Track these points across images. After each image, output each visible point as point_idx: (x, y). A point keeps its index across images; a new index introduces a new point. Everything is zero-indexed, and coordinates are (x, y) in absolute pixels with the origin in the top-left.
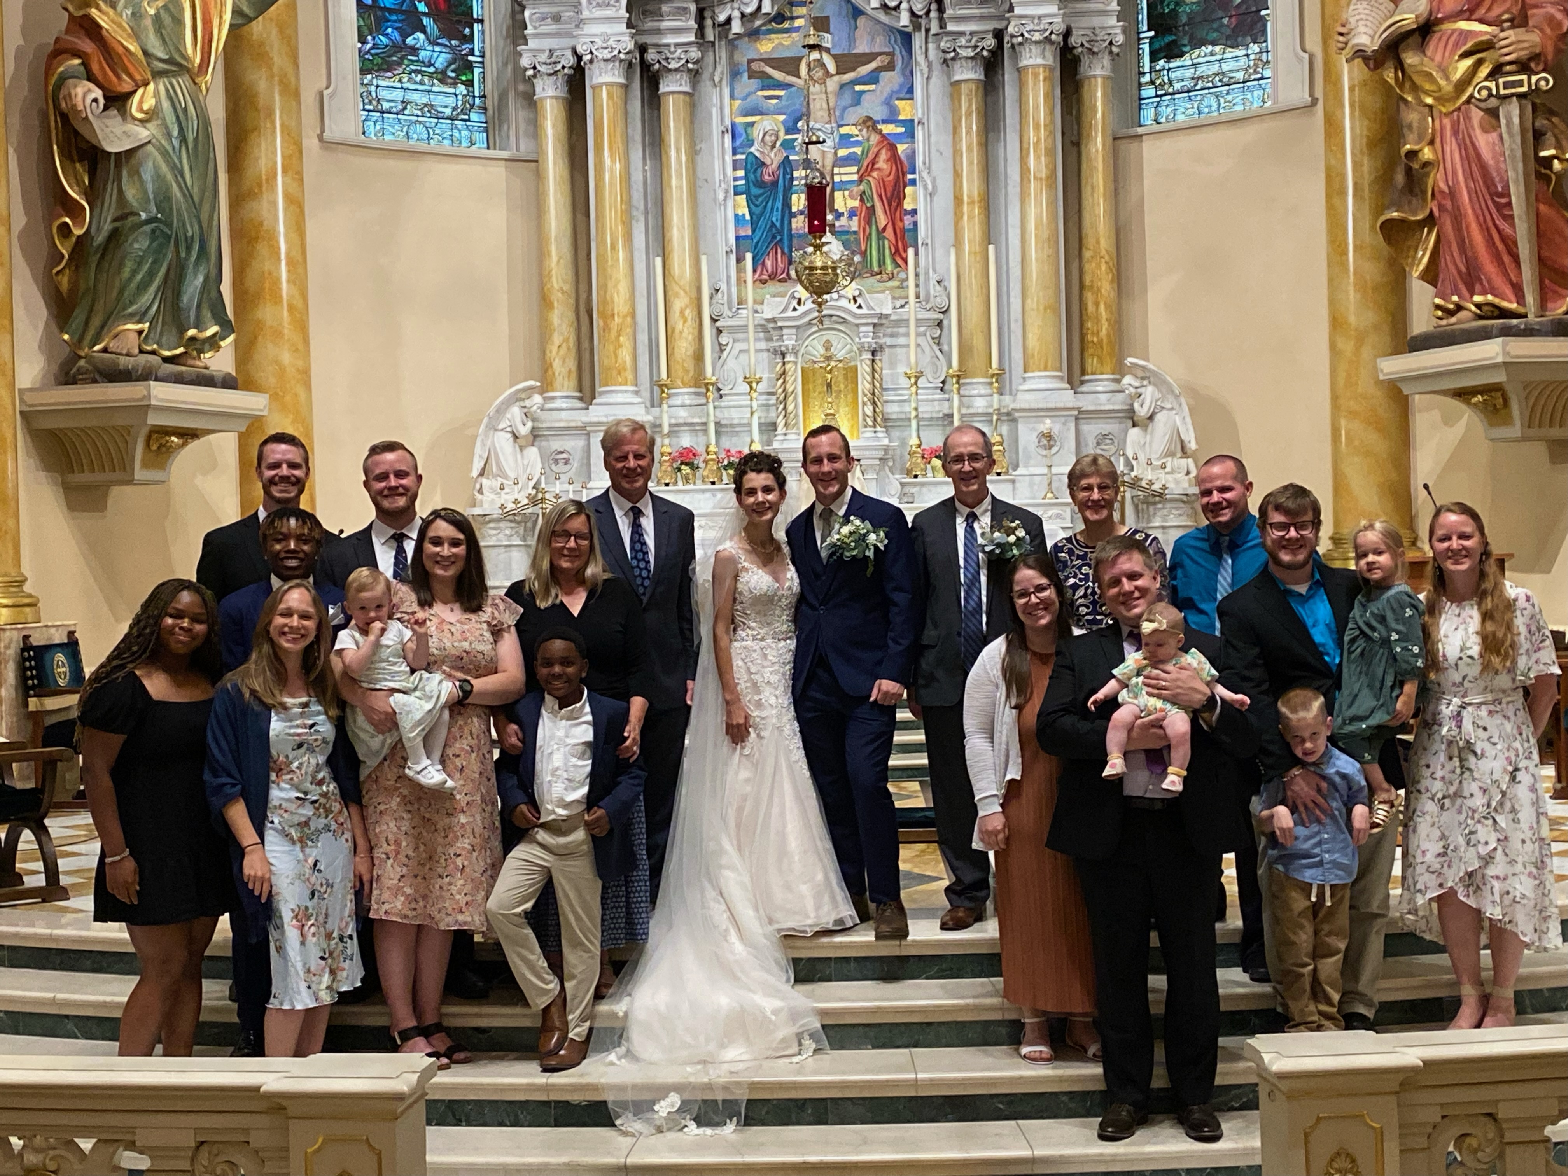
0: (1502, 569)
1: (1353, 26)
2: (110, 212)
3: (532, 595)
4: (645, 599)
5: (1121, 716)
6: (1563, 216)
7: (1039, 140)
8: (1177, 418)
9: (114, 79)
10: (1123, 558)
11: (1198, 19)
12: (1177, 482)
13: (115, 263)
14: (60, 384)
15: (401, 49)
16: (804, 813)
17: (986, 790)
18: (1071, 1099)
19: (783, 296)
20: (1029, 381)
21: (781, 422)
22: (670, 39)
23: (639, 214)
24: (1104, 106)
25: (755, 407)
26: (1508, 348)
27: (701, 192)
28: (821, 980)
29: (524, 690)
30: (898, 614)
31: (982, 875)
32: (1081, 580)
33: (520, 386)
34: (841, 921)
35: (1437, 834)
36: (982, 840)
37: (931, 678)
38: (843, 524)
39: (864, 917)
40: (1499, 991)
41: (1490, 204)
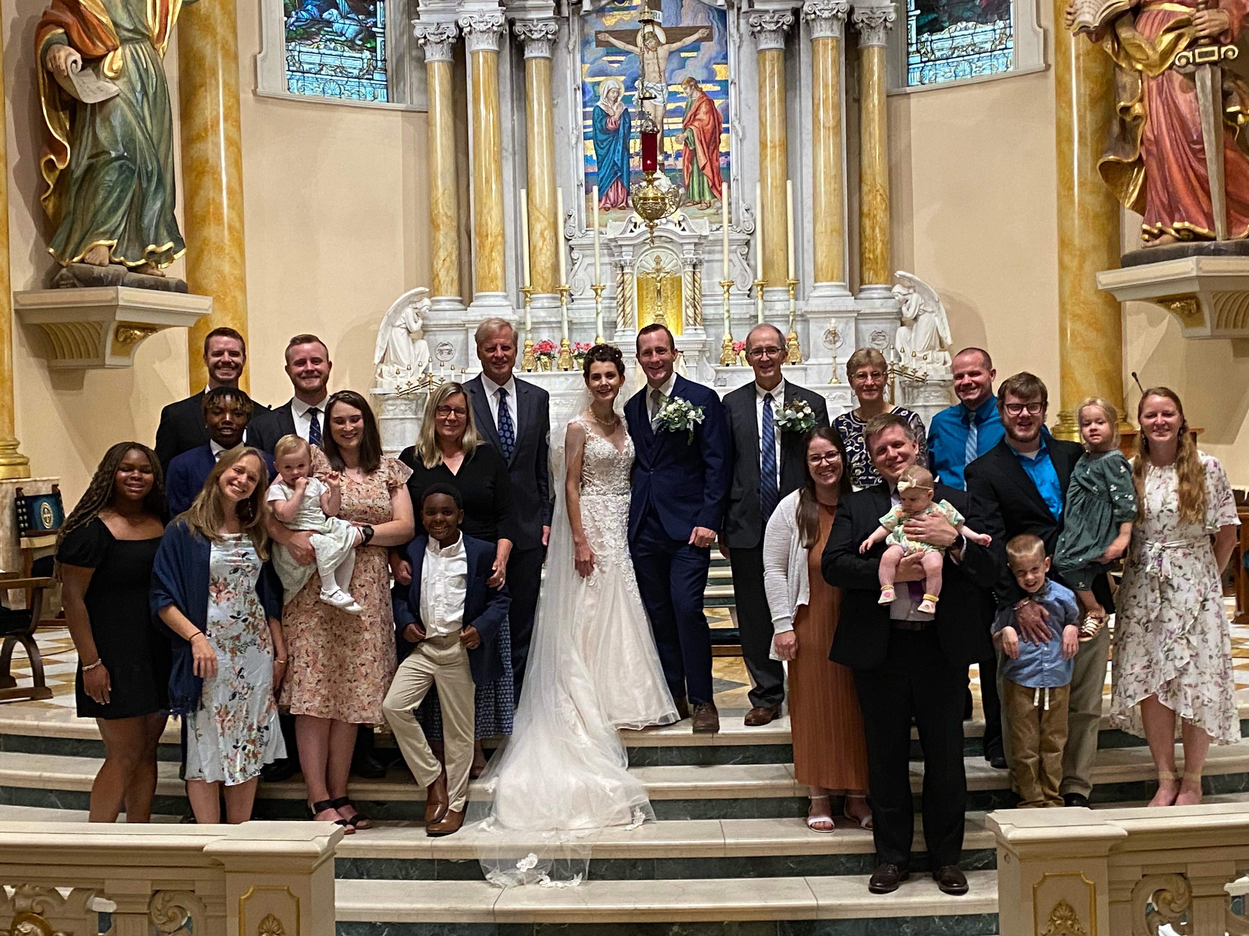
0: (1195, 440)
1: (1079, 6)
2: (86, 151)
3: (420, 458)
4: (510, 462)
5: (889, 554)
6: (1245, 159)
7: (827, 98)
8: (936, 319)
9: (90, 45)
10: (888, 430)
11: (955, 1)
12: (936, 370)
13: (91, 190)
14: (47, 288)
15: (319, 22)
16: (638, 635)
17: (782, 613)
18: (849, 860)
19: (623, 221)
20: (818, 290)
21: (620, 321)
22: (533, 15)
23: (508, 155)
24: (880, 70)
25: (600, 309)
26: (1201, 265)
27: (557, 138)
28: (651, 764)
29: (413, 534)
30: (713, 474)
31: (778, 682)
32: (856, 448)
33: (413, 291)
34: (665, 718)
35: (1142, 651)
36: (778, 652)
37: (737, 526)
38: (669, 403)
39: (684, 715)
40: (1189, 776)
41: (1187, 149)
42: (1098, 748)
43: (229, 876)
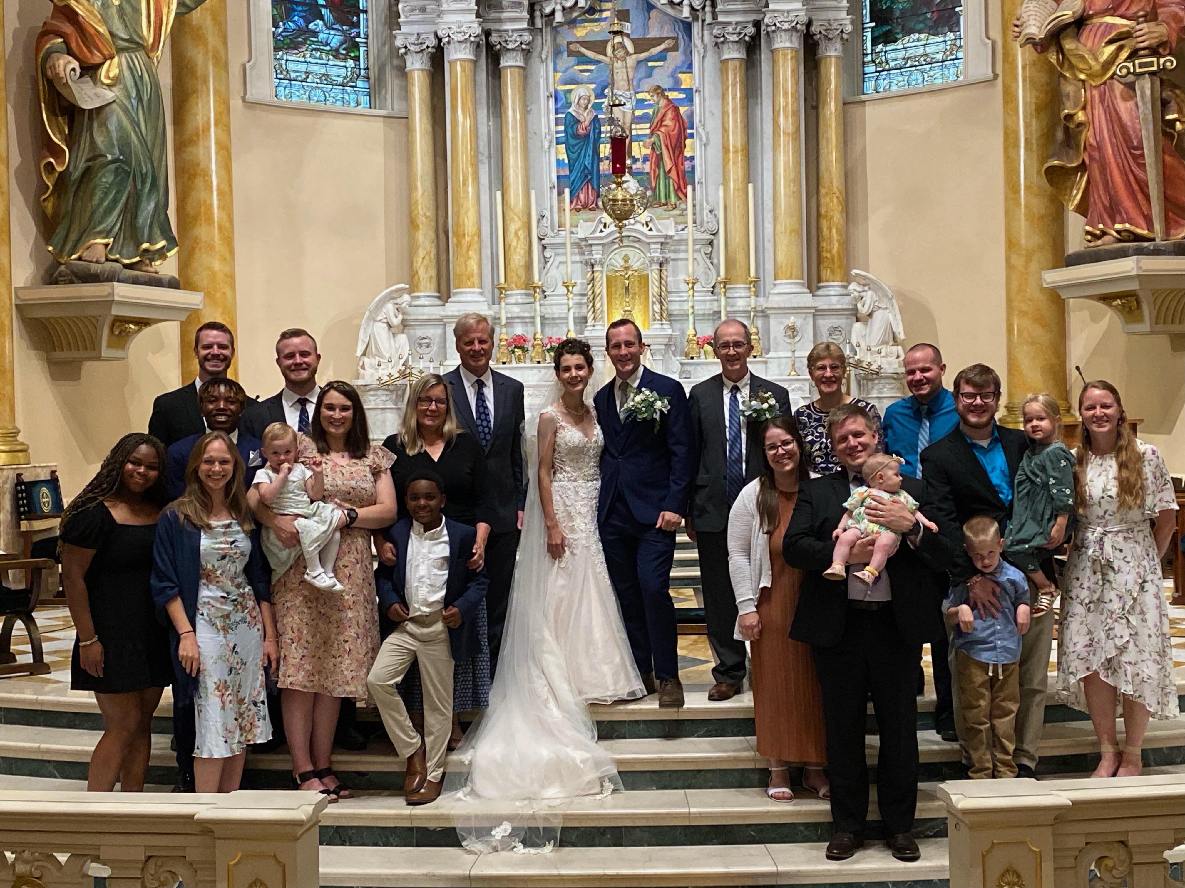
0: (1135, 431)
2: (84, 154)
3: (403, 445)
4: (487, 450)
6: (1183, 164)
7: (787, 105)
8: (890, 315)
9: (88, 54)
10: (850, 421)
11: (908, 13)
12: (890, 364)
13: (88, 193)
14: (46, 284)
15: (305, 32)
17: (744, 595)
18: (806, 828)
19: (593, 221)
20: (778, 287)
21: (590, 316)
22: (508, 26)
23: (484, 158)
24: (836, 78)
25: (571, 305)
26: (1140, 265)
27: (531, 142)
28: (618, 737)
29: (396, 517)
30: (678, 462)
31: (741, 659)
32: (817, 437)
33: (393, 288)
34: (633, 693)
35: (1084, 630)
36: (741, 632)
37: (703, 511)
38: (637, 394)
39: (651, 690)
40: (1130, 749)
41: (1128, 155)
42: (1045, 721)
43: (218, 843)
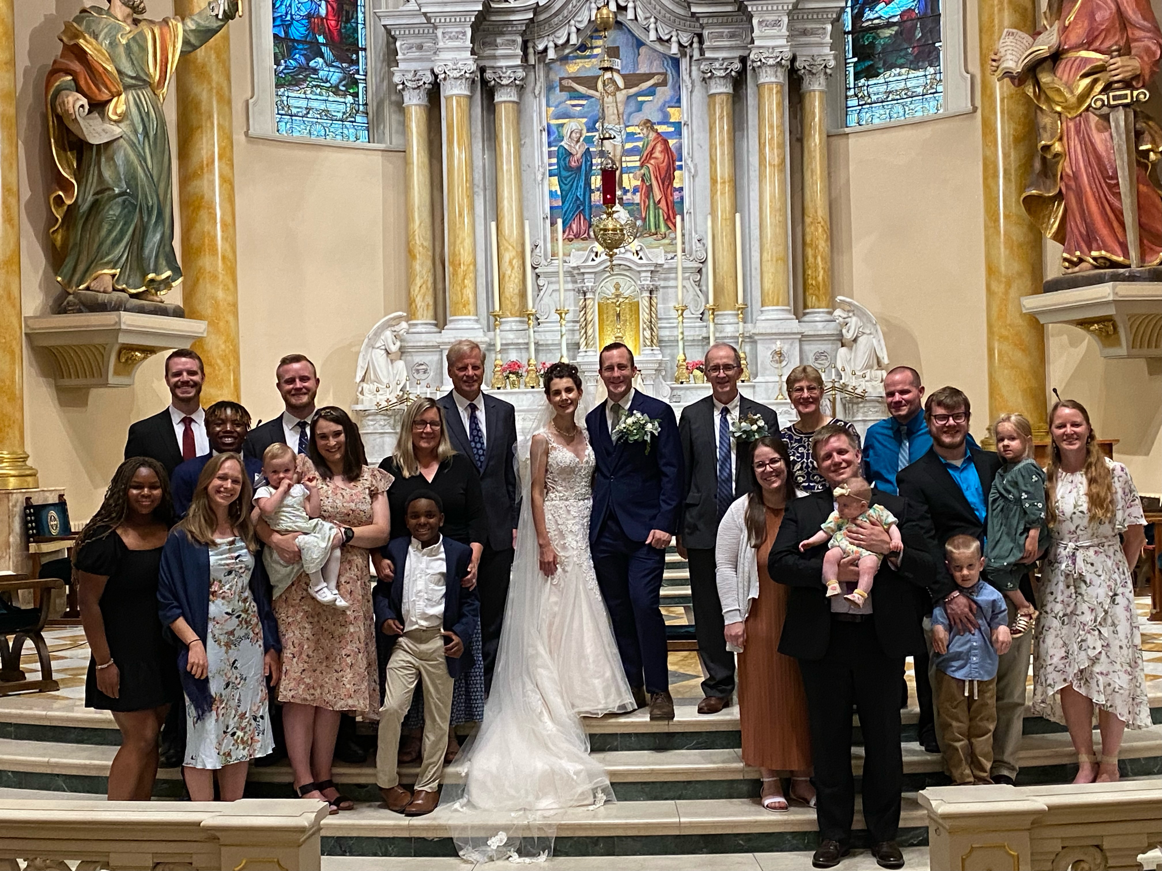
1: (1003, 54)
2: (92, 188)
4: (482, 471)
5: (831, 554)
6: (1157, 193)
7: (772, 138)
8: (874, 340)
9: (96, 91)
10: (833, 439)
11: (890, 49)
12: (874, 387)
13: (96, 224)
14: (54, 313)
15: (306, 70)
16: (597, 628)
17: (732, 606)
18: (793, 838)
19: (585, 250)
20: (765, 313)
21: (583, 342)
22: (502, 63)
23: (479, 190)
24: (821, 112)
25: (564, 332)
26: (1117, 290)
27: (524, 175)
28: (611, 749)
29: (389, 537)
30: (668, 482)
31: (729, 673)
32: (798, 457)
33: (392, 316)
34: (623, 707)
35: (1060, 643)
37: (694, 528)
38: (628, 416)
39: (641, 704)
40: (1106, 759)
41: (1104, 185)
42: (1024, 733)
43: (223, 849)
